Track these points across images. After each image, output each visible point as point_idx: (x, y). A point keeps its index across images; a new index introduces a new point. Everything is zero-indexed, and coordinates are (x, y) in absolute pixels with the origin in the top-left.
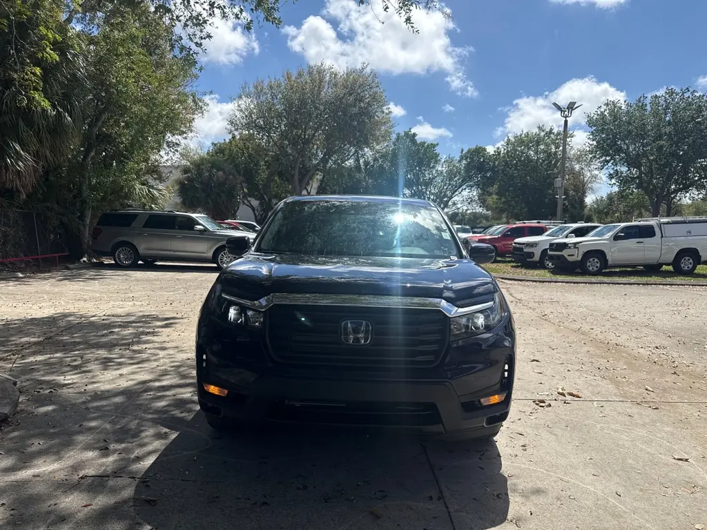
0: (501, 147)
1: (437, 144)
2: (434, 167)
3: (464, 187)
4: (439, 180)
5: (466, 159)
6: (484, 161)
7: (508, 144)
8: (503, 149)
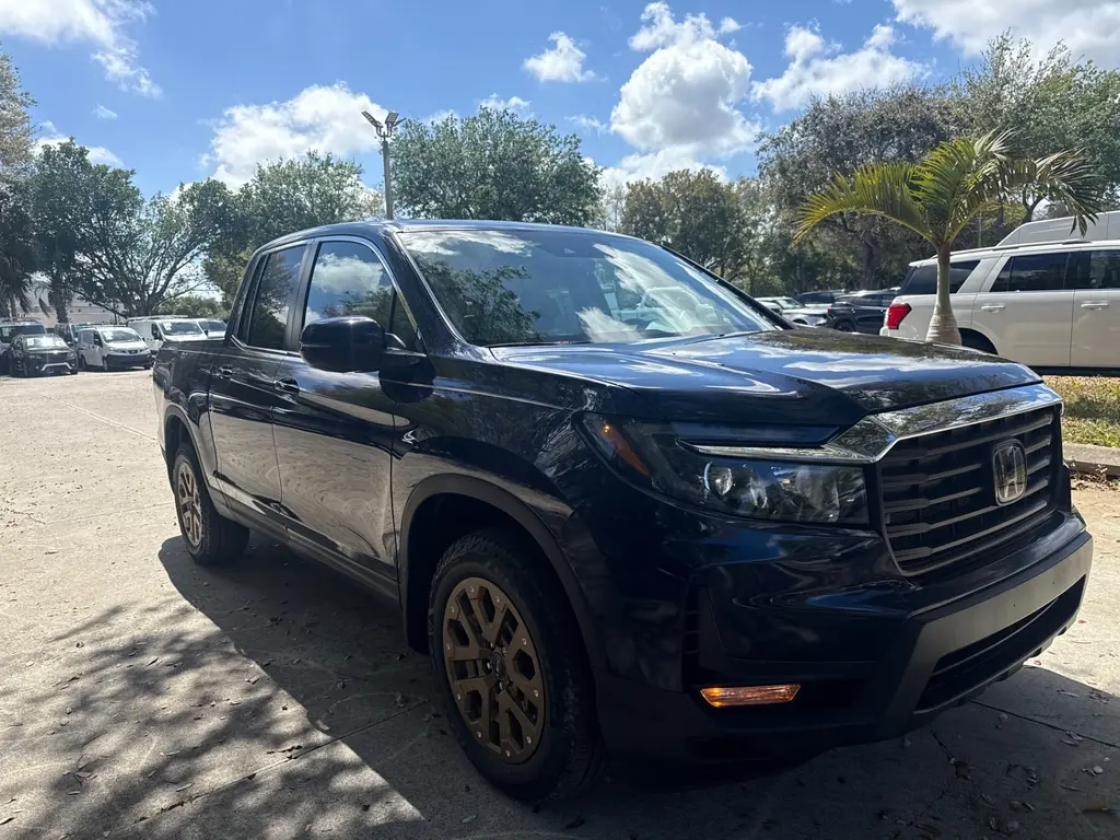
0: (251, 183)
1: (132, 173)
2: (131, 214)
3: (195, 251)
4: (148, 237)
5: (191, 202)
6: (224, 206)
7: (261, 179)
8: (254, 187)
